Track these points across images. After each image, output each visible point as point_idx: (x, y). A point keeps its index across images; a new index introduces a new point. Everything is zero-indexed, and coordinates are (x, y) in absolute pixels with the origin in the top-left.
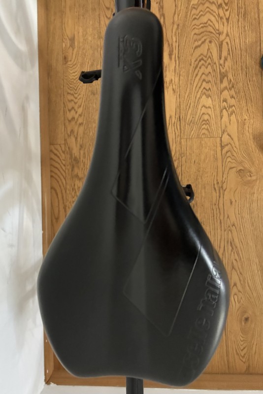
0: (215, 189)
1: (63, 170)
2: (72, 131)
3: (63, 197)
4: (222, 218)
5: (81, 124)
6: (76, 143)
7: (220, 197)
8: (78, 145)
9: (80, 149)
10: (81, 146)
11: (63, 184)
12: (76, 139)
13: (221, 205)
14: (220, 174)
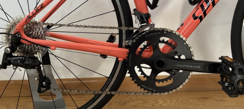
2: (148, 102)
5: (154, 105)
6: (138, 104)
8: (136, 105)
9: (133, 105)
10: (135, 106)
12: (142, 104)
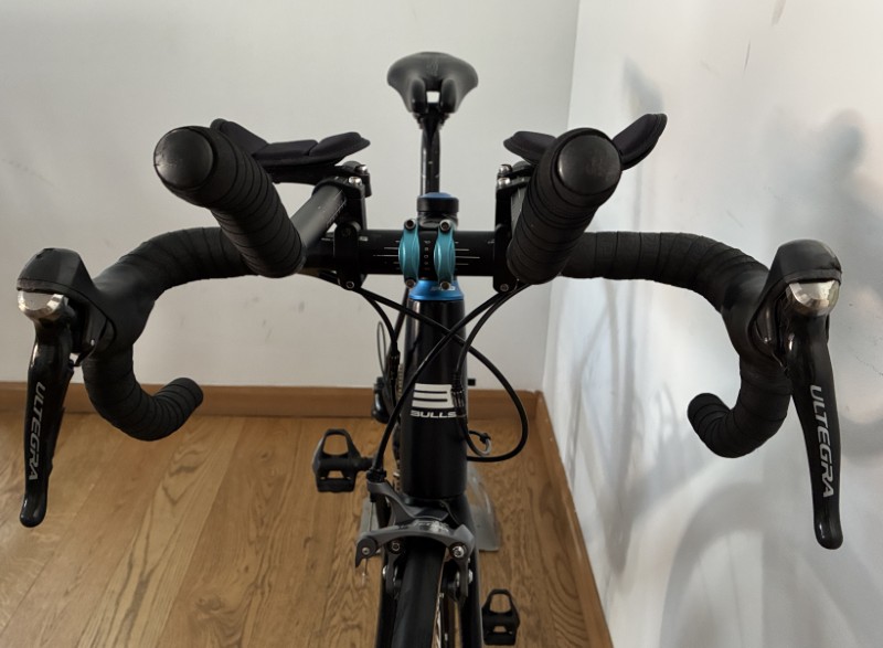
0: (270, 586)
1: (558, 623)
3: (553, 585)
4: (268, 552)
7: (264, 577)
11: (554, 602)
13: (265, 566)
14: (255, 605)
